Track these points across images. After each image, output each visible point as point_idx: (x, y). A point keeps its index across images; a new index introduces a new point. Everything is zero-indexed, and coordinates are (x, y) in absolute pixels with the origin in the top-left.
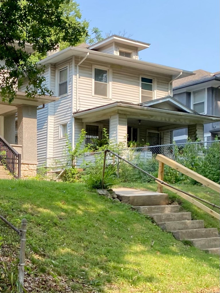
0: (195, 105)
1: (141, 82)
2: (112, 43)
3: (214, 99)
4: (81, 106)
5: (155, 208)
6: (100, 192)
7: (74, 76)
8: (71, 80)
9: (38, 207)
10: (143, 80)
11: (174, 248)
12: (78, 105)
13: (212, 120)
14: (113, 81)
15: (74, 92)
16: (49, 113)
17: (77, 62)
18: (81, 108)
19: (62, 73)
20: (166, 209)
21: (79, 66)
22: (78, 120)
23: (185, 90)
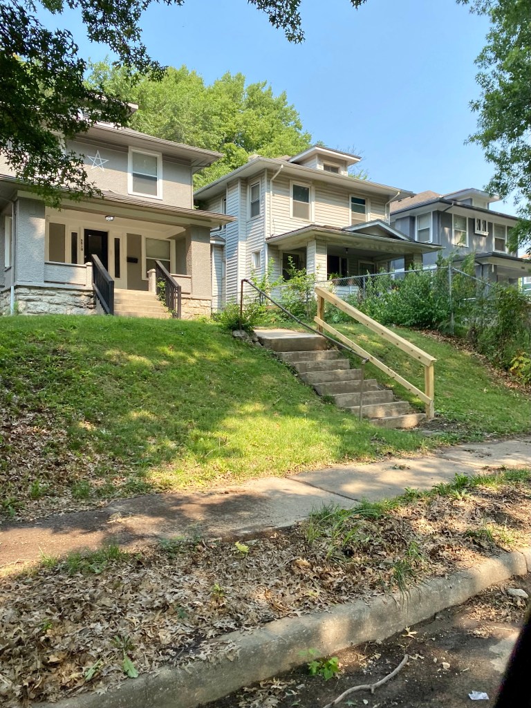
0: (420, 231)
1: (350, 203)
2: (315, 155)
3: (440, 225)
4: (276, 230)
5: (303, 355)
6: (237, 333)
7: (266, 193)
8: (264, 199)
9: (130, 354)
10: (354, 200)
11: (303, 408)
12: (272, 229)
13: (431, 248)
14: (316, 200)
15: (267, 212)
16: (240, 238)
17: (270, 176)
18: (276, 233)
19: (255, 190)
20: (319, 355)
21: (273, 182)
22: (273, 247)
23: (407, 214)
